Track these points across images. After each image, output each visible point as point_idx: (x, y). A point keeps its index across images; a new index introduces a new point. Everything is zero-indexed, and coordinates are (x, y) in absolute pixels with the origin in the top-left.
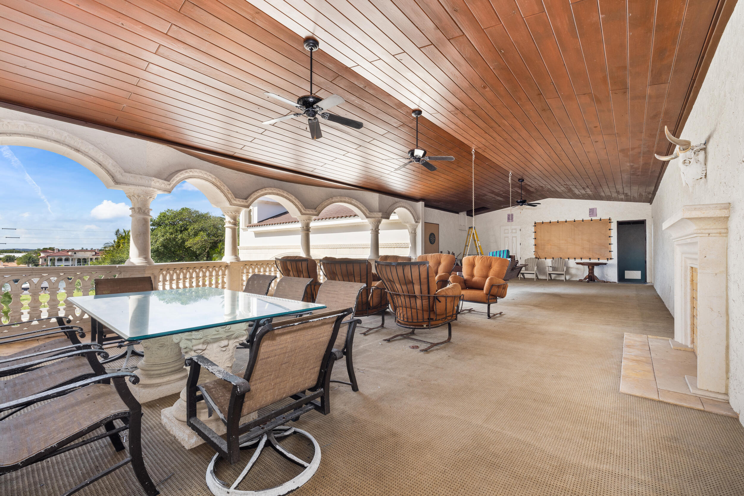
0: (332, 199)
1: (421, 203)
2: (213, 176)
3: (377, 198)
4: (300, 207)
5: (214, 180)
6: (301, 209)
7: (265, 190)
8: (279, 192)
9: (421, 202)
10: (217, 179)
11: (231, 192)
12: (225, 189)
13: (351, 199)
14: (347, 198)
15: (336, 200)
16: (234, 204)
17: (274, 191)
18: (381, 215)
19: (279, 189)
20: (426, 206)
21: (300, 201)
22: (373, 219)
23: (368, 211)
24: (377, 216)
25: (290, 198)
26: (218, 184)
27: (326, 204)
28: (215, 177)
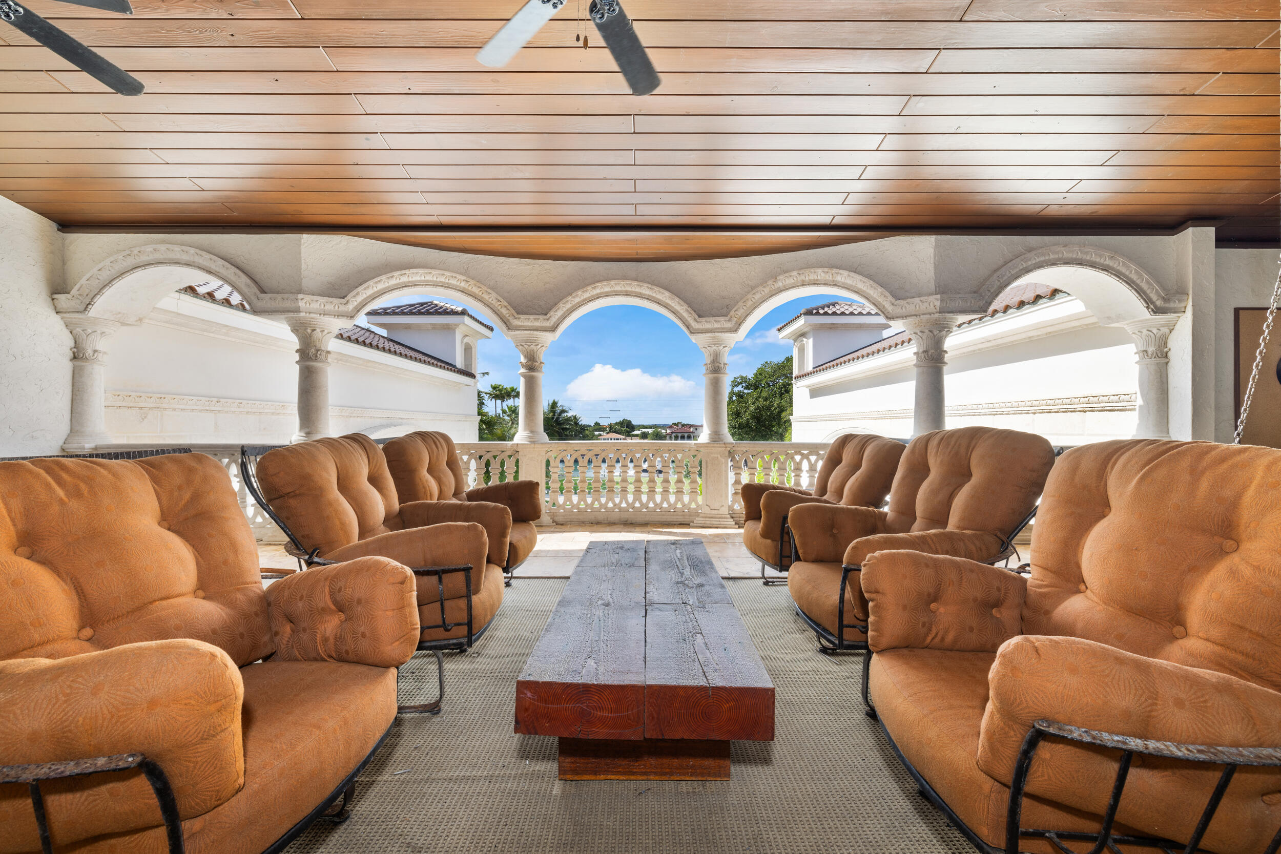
0: (776, 281)
1: (1190, 233)
2: (459, 277)
3: (931, 251)
4: (685, 315)
5: (463, 284)
6: (689, 319)
7: (594, 288)
8: (629, 289)
9: (1191, 229)
10: (472, 282)
11: (506, 304)
12: (492, 298)
13: (835, 270)
14: (820, 271)
15: (789, 281)
16: (516, 326)
17: (618, 288)
18: (938, 304)
19: (627, 282)
20: (1222, 241)
21: (685, 301)
22: (916, 319)
23: (890, 298)
24: (924, 307)
25: (659, 297)
26: (476, 290)
27: (757, 296)
28: (464, 278)
